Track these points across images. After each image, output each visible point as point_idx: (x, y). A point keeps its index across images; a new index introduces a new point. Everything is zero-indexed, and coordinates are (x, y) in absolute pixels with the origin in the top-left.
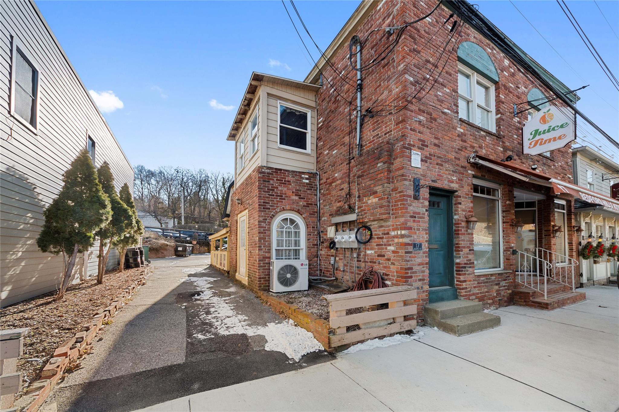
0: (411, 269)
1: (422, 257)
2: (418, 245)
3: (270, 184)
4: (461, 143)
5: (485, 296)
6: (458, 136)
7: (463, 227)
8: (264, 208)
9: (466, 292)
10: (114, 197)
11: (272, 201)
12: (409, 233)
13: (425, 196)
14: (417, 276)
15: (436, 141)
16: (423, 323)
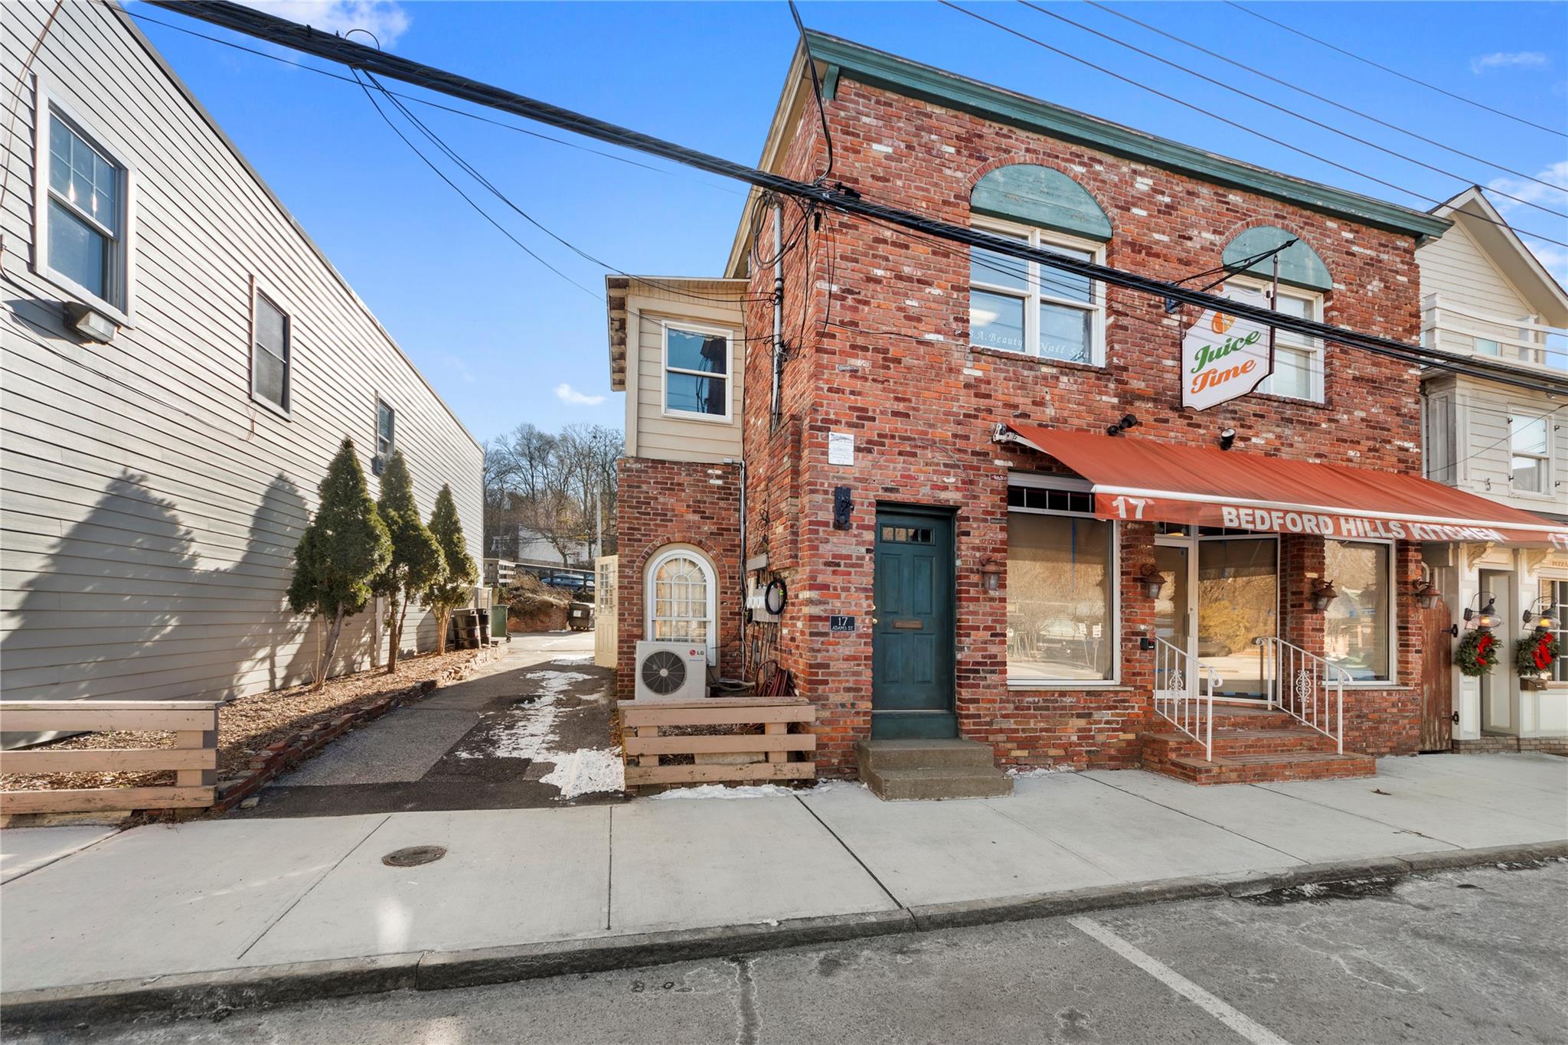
0: (827, 666)
1: (855, 644)
2: (843, 621)
3: (641, 492)
4: (974, 400)
5: (1039, 738)
6: (967, 386)
7: (976, 585)
8: (629, 540)
9: (974, 724)
10: (410, 516)
11: (645, 524)
12: (822, 596)
13: (864, 520)
14: (840, 682)
15: (901, 407)
16: (854, 776)
